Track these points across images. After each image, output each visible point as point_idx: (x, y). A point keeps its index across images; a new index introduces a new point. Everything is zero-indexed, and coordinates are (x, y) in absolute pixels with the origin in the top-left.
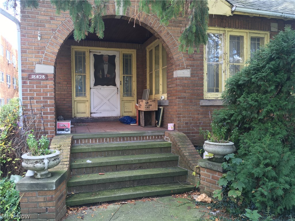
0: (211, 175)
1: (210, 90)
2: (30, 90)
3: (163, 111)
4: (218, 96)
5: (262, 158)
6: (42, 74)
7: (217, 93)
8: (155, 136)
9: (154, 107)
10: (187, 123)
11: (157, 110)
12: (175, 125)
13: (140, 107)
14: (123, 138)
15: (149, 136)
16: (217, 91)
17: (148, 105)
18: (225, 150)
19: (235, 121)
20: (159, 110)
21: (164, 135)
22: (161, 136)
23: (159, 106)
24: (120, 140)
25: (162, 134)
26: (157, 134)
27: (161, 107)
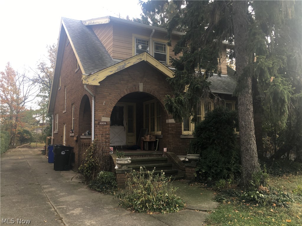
0: (191, 169)
1: (185, 130)
2: (99, 130)
3: (159, 141)
4: (189, 133)
5: (212, 159)
6: (105, 122)
7: (188, 132)
8: (158, 154)
9: (153, 140)
10: (174, 148)
11: (155, 141)
12: (167, 149)
13: (145, 139)
14: (142, 155)
15: (155, 155)
16: (188, 130)
17: (151, 138)
18: (196, 158)
19: (200, 145)
20: (157, 141)
21: (162, 154)
22: (161, 154)
23: (156, 138)
24: (141, 157)
25: (162, 153)
26: (158, 153)
27: (157, 139)
